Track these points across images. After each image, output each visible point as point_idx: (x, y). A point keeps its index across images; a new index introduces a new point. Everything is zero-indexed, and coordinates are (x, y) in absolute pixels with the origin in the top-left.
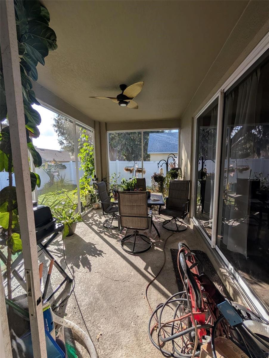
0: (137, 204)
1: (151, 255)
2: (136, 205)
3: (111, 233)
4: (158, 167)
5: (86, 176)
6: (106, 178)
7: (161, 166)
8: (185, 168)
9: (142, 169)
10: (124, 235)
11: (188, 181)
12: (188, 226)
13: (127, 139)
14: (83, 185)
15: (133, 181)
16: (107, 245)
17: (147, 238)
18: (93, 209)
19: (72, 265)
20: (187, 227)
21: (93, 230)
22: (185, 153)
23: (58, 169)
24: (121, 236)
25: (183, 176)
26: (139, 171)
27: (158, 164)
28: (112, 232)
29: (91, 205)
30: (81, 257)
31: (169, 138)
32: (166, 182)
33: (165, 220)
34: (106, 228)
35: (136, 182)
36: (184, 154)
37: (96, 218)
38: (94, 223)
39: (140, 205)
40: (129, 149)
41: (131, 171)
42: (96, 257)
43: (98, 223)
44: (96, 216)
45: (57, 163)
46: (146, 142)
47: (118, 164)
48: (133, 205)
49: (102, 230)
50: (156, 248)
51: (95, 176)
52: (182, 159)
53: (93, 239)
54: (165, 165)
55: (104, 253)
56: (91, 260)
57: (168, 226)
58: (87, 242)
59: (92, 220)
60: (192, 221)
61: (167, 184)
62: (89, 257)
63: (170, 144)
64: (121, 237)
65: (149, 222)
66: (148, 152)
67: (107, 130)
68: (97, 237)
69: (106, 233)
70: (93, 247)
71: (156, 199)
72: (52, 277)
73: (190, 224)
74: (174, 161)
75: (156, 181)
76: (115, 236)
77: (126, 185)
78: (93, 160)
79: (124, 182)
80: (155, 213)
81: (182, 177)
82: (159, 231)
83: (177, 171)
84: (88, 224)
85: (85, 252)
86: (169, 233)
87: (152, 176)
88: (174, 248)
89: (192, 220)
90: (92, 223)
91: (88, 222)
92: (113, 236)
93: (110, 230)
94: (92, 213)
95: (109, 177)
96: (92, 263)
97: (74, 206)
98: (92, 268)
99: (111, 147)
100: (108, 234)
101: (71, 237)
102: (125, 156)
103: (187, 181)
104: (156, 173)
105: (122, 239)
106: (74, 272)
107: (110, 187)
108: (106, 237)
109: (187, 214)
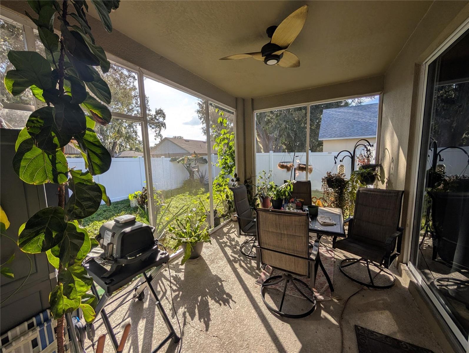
0: (289, 233)
1: (312, 327)
2: (287, 235)
3: (249, 265)
4: (336, 163)
5: (223, 175)
6: (251, 177)
7: (341, 161)
8: (392, 166)
9: (307, 165)
10: (268, 272)
11: (401, 193)
12: (396, 280)
13: (288, 121)
14: (219, 187)
15: (287, 188)
16: (240, 287)
17: (307, 288)
18: (232, 220)
19: (186, 310)
20: (392, 279)
21: (225, 254)
22: (392, 137)
23: (198, 164)
24: (264, 274)
25: (386, 180)
26: (302, 168)
27: (336, 158)
28: (250, 263)
29: (228, 214)
30: (199, 298)
31: (357, 114)
32: (350, 189)
33: (345, 256)
34: (243, 255)
35: (292, 190)
36: (389, 138)
37: (233, 236)
38: (228, 244)
39: (294, 234)
40: (291, 135)
41: (288, 169)
42: (220, 304)
43: (233, 243)
44: (233, 232)
45: (197, 156)
46: (317, 123)
47: (272, 156)
48: (282, 234)
49: (237, 256)
50: (323, 313)
51: (236, 175)
52: (385, 149)
53: (222, 271)
54: (348, 160)
55: (232, 300)
56: (212, 309)
57: (351, 270)
58: (214, 273)
59: (226, 238)
60: (406, 270)
61: (351, 193)
62: (211, 302)
63: (359, 124)
64: (263, 276)
65: (311, 267)
66: (320, 138)
67: (253, 110)
68: (229, 268)
69: (243, 264)
70: (220, 284)
71: (328, 221)
72: (157, 324)
73: (400, 275)
74: (369, 153)
75: (330, 187)
76: (255, 272)
77: (275, 193)
78: (234, 152)
79: (272, 187)
80: (327, 239)
81: (383, 182)
82: (331, 277)
83: (374, 170)
84: (220, 244)
85: (208, 291)
86: (354, 288)
87: (324, 178)
88: (363, 325)
89: (408, 269)
90: (225, 243)
91: (221, 241)
92: (250, 271)
93: (248, 260)
94: (229, 227)
95: (255, 176)
96: (213, 314)
97: (203, 217)
98: (210, 325)
99: (266, 133)
100: (245, 266)
101: (195, 260)
102: (285, 145)
103: (399, 191)
104: (330, 173)
105: (265, 280)
106: (185, 324)
107: (257, 191)
108: (241, 271)
109: (394, 256)
